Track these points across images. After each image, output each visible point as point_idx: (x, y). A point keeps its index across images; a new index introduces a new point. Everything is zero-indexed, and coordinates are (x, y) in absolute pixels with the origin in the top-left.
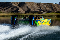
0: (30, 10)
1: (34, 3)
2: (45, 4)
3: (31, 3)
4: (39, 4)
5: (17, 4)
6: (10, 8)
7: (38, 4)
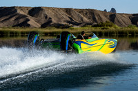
0: (51, 22)
1: (60, 9)
2: (81, 11)
3: (53, 9)
4: (68, 11)
5: (27, 11)
6: (13, 19)
7: (66, 12)
